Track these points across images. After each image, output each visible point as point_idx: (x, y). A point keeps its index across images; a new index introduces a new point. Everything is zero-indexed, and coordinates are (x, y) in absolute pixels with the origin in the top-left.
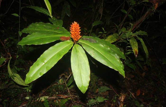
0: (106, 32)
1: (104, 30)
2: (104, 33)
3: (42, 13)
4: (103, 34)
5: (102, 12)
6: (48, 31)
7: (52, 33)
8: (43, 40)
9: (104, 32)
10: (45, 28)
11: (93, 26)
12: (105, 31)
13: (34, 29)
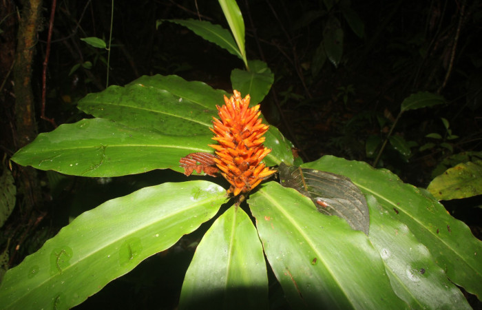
0: (454, 137)
1: (449, 128)
2: (449, 138)
3: (214, 44)
4: (441, 141)
5: (452, 60)
6: (167, 117)
7: (181, 125)
8: (102, 158)
9: (448, 135)
10: (162, 104)
11: (403, 109)
12: (450, 132)
13: (121, 100)
